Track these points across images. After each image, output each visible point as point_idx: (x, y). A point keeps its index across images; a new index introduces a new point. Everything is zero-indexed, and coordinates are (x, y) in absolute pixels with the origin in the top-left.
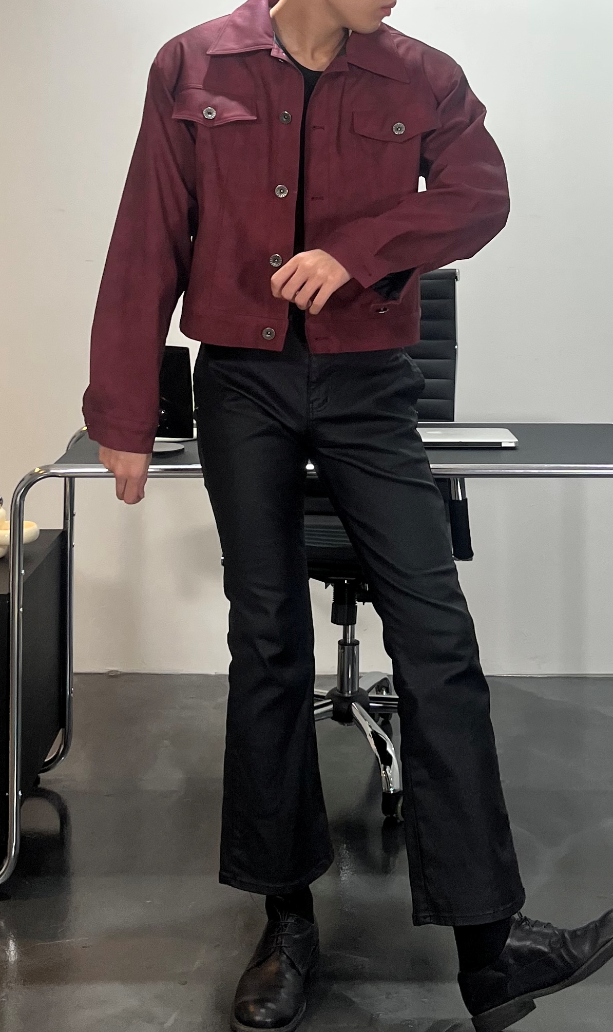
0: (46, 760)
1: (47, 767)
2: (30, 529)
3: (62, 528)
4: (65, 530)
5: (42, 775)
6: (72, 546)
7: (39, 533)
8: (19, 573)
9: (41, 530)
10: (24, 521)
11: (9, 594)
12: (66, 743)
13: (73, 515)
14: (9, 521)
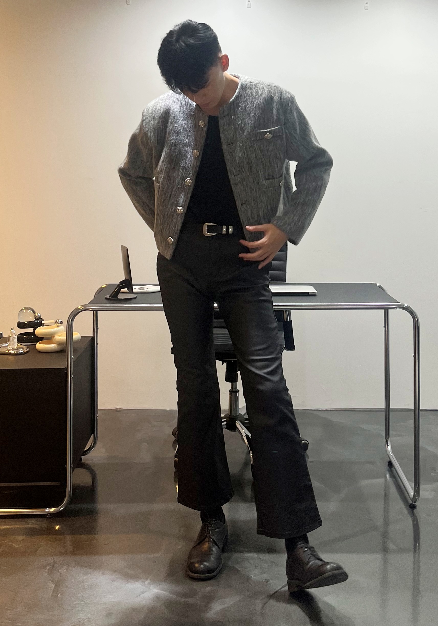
0: (85, 450)
1: (85, 453)
2: (76, 336)
3: (92, 335)
4: (94, 336)
5: (83, 457)
6: (97, 344)
7: (80, 337)
8: (70, 357)
9: (81, 337)
10: (73, 332)
11: (66, 368)
12: (95, 441)
13: (97, 329)
14: (66, 332)
